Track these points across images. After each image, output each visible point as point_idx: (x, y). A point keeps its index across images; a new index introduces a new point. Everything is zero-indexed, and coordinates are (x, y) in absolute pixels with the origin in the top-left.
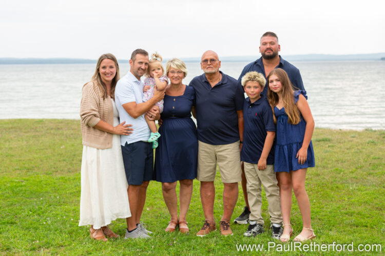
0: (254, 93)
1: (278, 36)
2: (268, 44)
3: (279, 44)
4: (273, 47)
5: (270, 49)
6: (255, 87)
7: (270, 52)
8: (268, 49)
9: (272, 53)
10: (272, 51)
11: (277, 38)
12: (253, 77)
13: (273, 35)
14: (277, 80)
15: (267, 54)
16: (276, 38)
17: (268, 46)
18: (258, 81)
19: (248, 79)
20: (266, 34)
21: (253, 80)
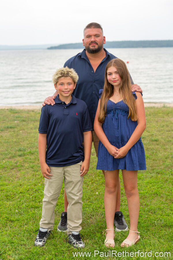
0: (68, 90)
1: (102, 27)
2: (93, 36)
3: (104, 35)
4: (98, 39)
5: (95, 42)
6: (69, 84)
7: (94, 46)
8: (92, 42)
9: (97, 47)
10: (97, 44)
11: (102, 29)
12: (66, 73)
13: (97, 26)
14: (116, 72)
15: (91, 47)
16: (100, 30)
17: (93, 39)
18: (72, 77)
19: (60, 75)
20: (90, 26)
21: (66, 76)
